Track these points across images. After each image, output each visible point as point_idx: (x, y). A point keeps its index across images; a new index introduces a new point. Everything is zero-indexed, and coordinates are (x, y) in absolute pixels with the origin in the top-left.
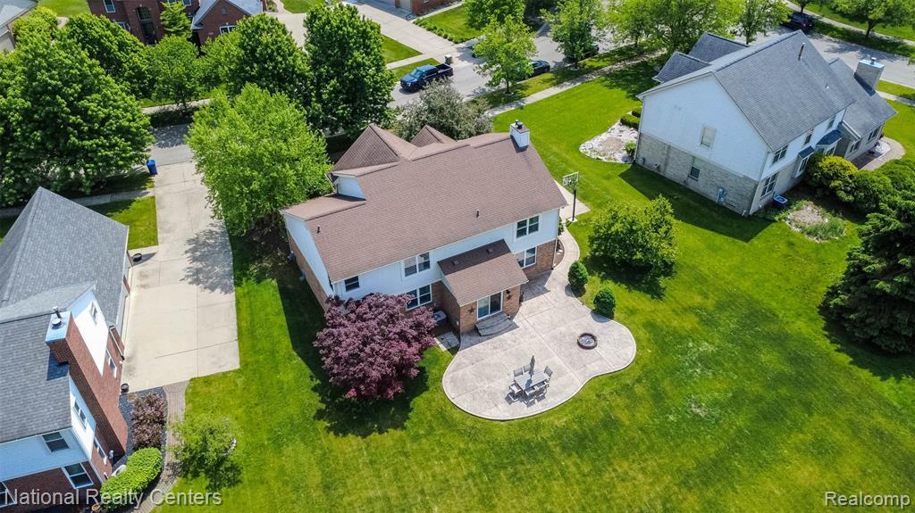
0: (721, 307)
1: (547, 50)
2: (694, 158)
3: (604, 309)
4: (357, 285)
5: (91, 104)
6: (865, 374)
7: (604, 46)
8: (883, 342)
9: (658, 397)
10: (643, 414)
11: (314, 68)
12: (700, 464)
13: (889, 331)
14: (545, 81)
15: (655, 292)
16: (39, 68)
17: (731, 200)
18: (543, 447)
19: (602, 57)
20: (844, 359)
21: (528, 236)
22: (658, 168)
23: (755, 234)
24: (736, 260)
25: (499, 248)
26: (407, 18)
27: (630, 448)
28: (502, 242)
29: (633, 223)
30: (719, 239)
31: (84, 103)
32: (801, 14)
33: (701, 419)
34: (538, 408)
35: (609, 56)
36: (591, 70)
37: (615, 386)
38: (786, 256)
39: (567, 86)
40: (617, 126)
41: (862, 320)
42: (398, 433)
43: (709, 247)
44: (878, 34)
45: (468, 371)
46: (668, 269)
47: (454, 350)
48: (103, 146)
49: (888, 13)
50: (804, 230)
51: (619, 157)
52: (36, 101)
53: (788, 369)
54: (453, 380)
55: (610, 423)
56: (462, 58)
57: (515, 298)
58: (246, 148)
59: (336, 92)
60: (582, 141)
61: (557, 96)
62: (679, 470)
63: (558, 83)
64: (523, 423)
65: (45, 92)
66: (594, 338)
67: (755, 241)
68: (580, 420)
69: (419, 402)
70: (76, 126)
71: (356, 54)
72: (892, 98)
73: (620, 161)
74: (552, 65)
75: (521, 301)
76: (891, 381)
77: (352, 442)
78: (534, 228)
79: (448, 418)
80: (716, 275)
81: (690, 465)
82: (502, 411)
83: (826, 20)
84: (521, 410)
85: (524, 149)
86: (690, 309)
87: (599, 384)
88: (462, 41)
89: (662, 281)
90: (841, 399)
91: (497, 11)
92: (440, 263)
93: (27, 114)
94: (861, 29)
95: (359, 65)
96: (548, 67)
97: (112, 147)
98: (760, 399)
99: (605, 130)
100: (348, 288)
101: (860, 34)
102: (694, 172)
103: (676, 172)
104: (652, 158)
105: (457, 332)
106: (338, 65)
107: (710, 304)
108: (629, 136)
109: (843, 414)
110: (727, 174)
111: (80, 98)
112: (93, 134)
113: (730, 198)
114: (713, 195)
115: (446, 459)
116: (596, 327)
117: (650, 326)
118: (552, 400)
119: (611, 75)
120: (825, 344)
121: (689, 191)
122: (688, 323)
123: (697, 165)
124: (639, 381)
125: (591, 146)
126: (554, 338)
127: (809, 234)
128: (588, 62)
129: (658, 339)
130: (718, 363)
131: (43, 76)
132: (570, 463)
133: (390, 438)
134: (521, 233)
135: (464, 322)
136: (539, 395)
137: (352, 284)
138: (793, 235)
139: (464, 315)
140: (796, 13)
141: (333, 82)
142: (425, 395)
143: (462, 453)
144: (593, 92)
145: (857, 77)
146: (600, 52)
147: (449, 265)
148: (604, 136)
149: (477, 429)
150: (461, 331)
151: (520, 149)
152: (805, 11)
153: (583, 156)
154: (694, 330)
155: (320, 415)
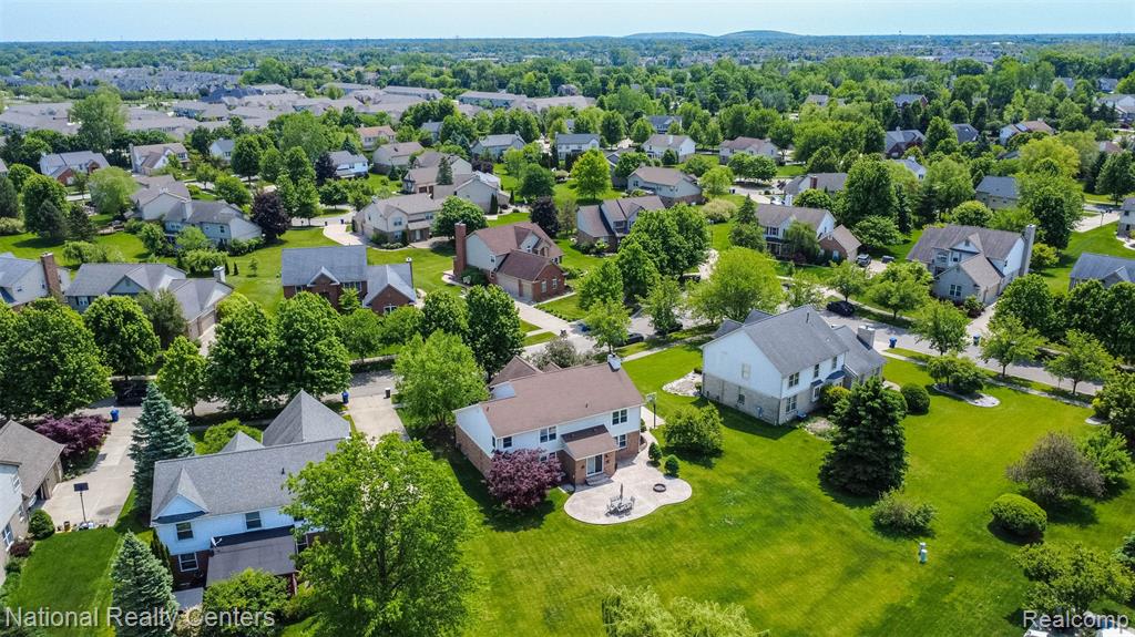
0: (751, 473)
1: (642, 325)
2: (740, 387)
3: (672, 472)
4: (510, 445)
5: (321, 346)
6: (840, 506)
7: (688, 323)
8: (852, 487)
9: (703, 515)
10: (692, 523)
11: (471, 327)
12: (726, 545)
13: (853, 479)
14: (639, 347)
15: (709, 466)
16: (296, 321)
17: (767, 415)
18: (629, 537)
19: (684, 332)
20: (829, 499)
21: (620, 424)
22: (718, 398)
23: (782, 435)
24: (767, 450)
25: (601, 429)
26: (529, 304)
27: (683, 537)
28: (603, 426)
29: (691, 418)
30: (757, 439)
31: (318, 345)
32: (846, 303)
33: (730, 526)
34: (625, 519)
35: (691, 331)
36: (676, 340)
37: (677, 509)
38: (802, 448)
39: (656, 351)
40: (691, 374)
41: (837, 473)
42: (536, 531)
43: (749, 443)
44: (904, 317)
45: (582, 502)
46: (717, 453)
47: (571, 493)
48: (325, 375)
49: (902, 299)
50: (816, 434)
51: (691, 392)
52: (289, 343)
53: (790, 503)
54: (571, 506)
55: (671, 527)
56: (574, 332)
57: (613, 463)
58: (437, 367)
59: (486, 343)
60: (664, 384)
61: (648, 357)
62: (713, 548)
63: (649, 349)
64: (616, 526)
65: (296, 337)
66: (663, 486)
67: (781, 440)
68: (653, 525)
69: (549, 517)
70: (310, 360)
71: (501, 317)
72: (903, 358)
73: (691, 395)
74: (645, 337)
75: (616, 468)
76: (857, 509)
77: (508, 535)
78: (624, 420)
79: (569, 524)
80: (752, 458)
81: (721, 545)
82: (604, 520)
83: (867, 308)
84: (615, 520)
85: (617, 370)
86: (732, 474)
87: (665, 509)
88: (574, 320)
89: (714, 460)
90: (822, 517)
91: (602, 296)
92: (563, 436)
93: (281, 350)
94: (889, 313)
95: (503, 325)
96: (642, 338)
97: (330, 376)
98: (769, 517)
99: (683, 376)
100: (505, 446)
101: (889, 317)
102: (741, 398)
103: (730, 399)
104: (714, 392)
105: (573, 484)
106: (488, 327)
107: (745, 472)
108: (699, 379)
109: (821, 524)
110: (761, 396)
111: (314, 343)
112: (320, 366)
113: (765, 414)
114: (755, 413)
115: (568, 542)
116: (666, 482)
117: (702, 482)
118: (634, 515)
119: (691, 343)
120: (819, 493)
121: (739, 412)
122: (729, 481)
123: (742, 393)
124: (692, 508)
125: (672, 386)
126: (637, 487)
127: (820, 435)
128: (674, 335)
129: (706, 488)
130: (745, 501)
131: (297, 326)
132: (645, 545)
133: (532, 532)
134: (615, 422)
135: (578, 476)
136: (627, 511)
137: (508, 442)
138: (808, 436)
139: (578, 469)
140: (842, 302)
141: (484, 336)
142: (553, 513)
143: (576, 539)
144: (676, 353)
145: (858, 337)
146: (684, 328)
147: (568, 437)
148: (682, 380)
149: (585, 528)
150: (576, 481)
151: (614, 370)
152: (849, 300)
153: (665, 392)
154: (732, 484)
155: (485, 523)
